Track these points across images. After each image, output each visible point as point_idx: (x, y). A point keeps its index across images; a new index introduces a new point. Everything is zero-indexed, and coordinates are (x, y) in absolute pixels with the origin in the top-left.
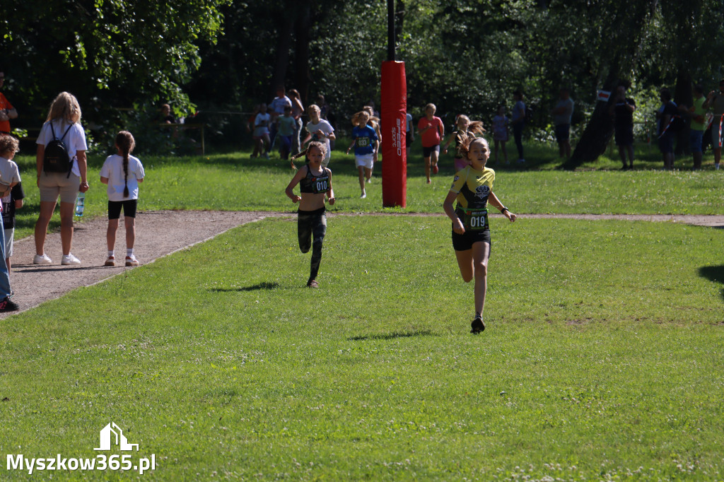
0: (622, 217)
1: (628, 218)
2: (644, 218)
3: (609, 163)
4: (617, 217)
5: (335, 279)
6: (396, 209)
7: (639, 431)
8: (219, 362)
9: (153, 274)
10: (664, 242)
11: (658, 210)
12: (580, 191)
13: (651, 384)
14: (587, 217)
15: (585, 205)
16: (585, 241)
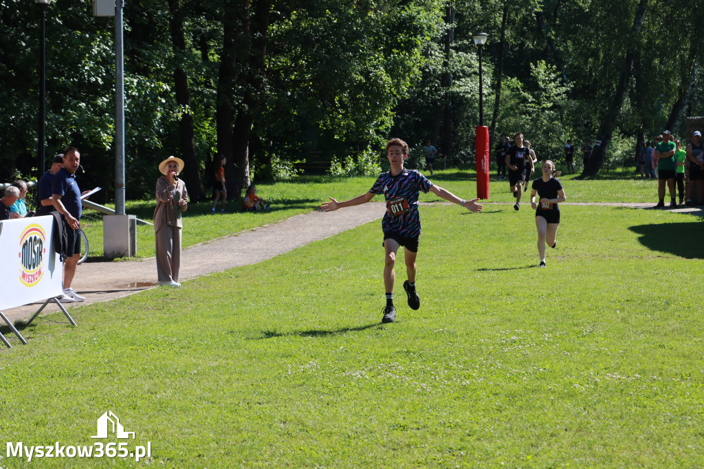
0: (599, 204)
1: (602, 204)
2: (608, 204)
3: (601, 175)
4: (596, 204)
5: (443, 236)
6: (484, 200)
7: (572, 313)
8: (372, 278)
9: (352, 234)
10: (616, 217)
11: (617, 200)
12: (580, 191)
13: (586, 289)
14: (579, 204)
15: (580, 198)
16: (575, 216)
